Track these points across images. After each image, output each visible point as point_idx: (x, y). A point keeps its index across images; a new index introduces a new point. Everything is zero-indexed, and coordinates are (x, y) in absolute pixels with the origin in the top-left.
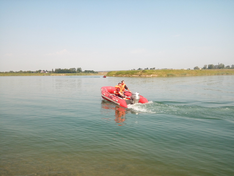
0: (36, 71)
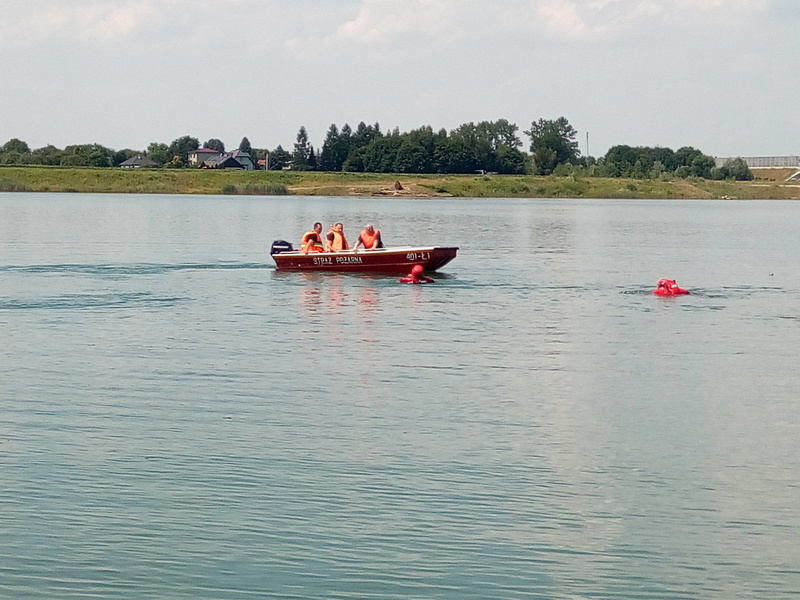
0: (153, 147)
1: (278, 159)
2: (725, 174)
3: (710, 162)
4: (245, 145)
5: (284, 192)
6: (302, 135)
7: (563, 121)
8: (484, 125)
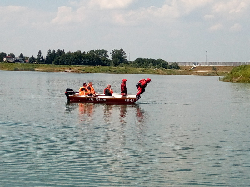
1: (32, 60)
2: (171, 67)
3: (167, 63)
4: (21, 55)
5: (34, 70)
6: (40, 53)
7: (122, 50)
8: (97, 51)
